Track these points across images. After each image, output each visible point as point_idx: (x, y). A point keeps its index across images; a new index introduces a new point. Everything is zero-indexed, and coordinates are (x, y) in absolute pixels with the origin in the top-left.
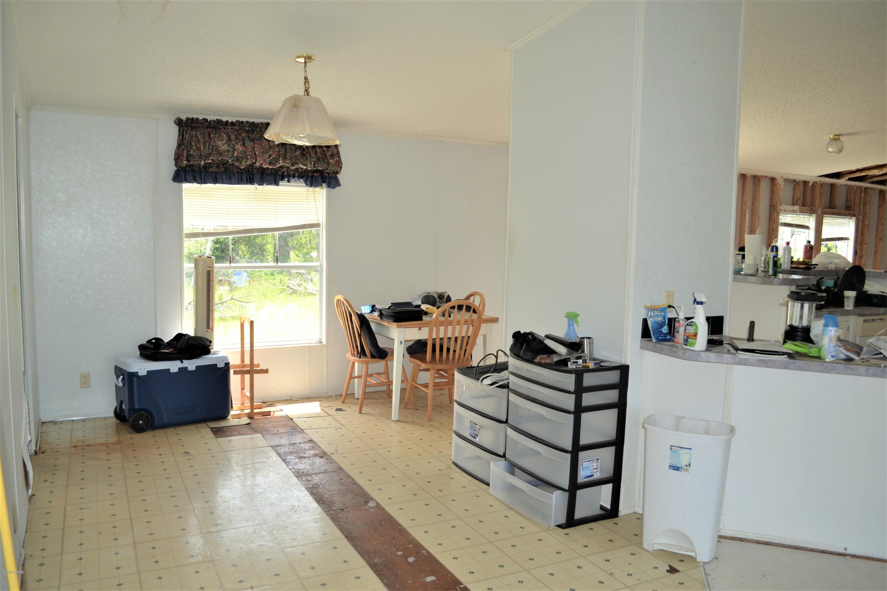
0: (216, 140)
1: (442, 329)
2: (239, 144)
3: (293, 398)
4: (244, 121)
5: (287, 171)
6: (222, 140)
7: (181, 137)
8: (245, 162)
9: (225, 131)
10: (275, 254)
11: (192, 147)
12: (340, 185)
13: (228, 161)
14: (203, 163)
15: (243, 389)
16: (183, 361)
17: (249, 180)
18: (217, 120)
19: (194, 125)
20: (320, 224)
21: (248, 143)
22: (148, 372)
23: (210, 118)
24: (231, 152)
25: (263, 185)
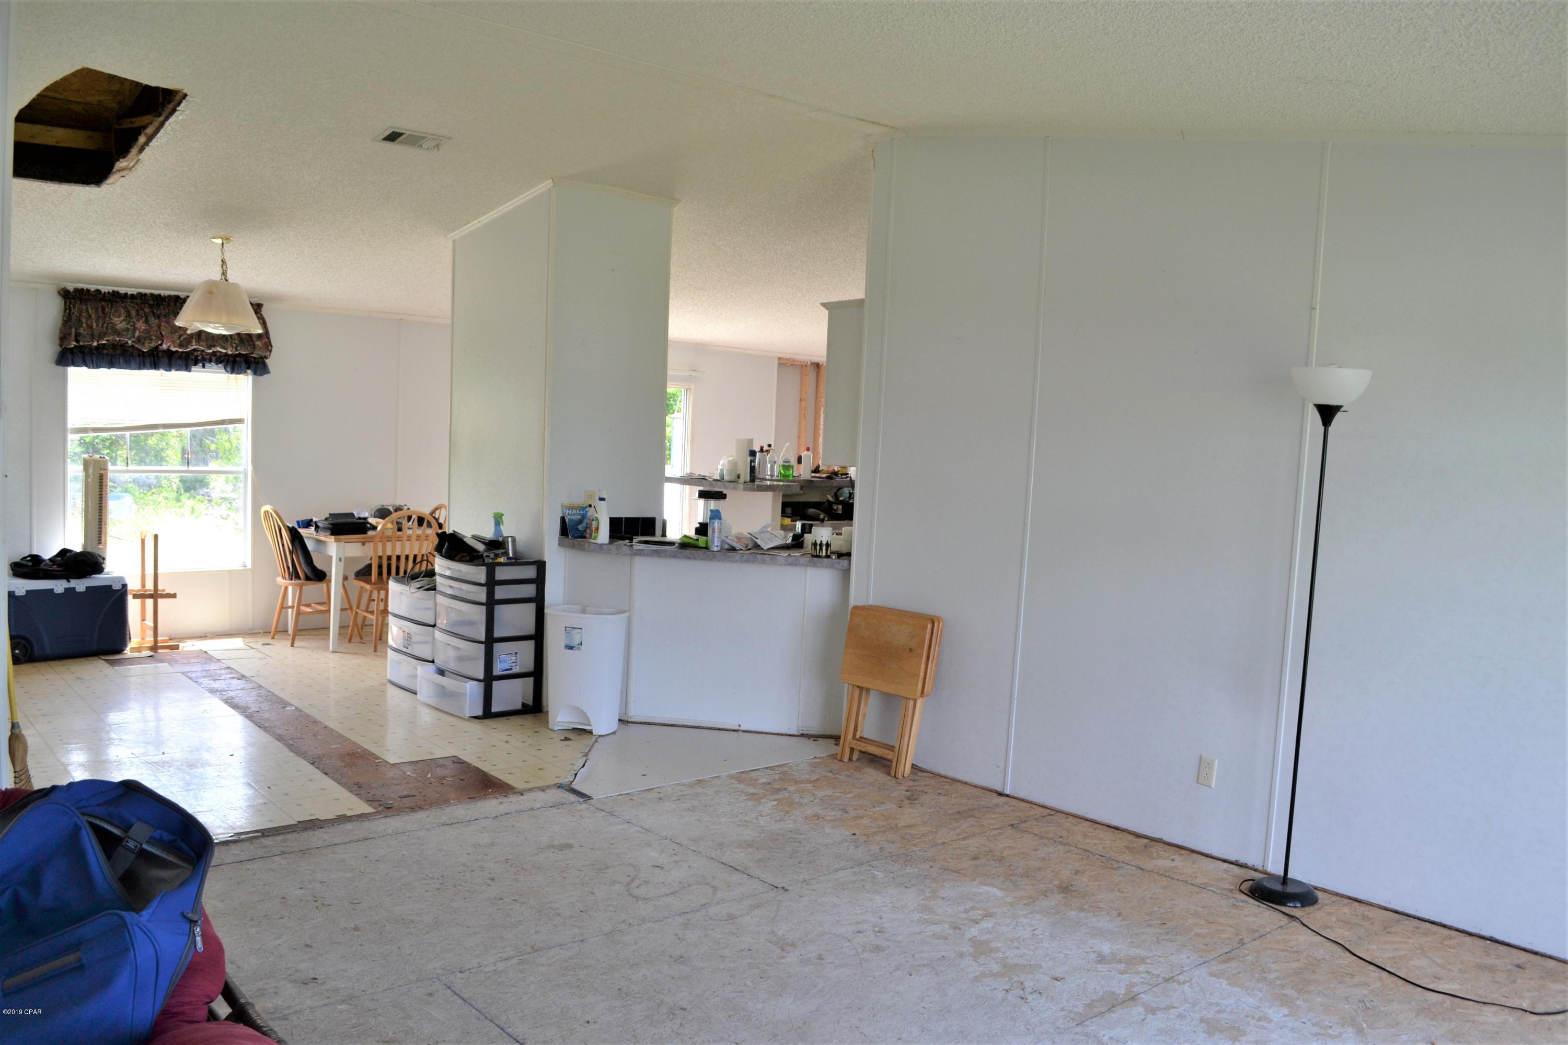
0: (112, 316)
1: (389, 544)
2: (141, 322)
3: (208, 634)
4: (148, 293)
5: (202, 355)
6: (119, 317)
7: (68, 311)
8: (149, 343)
9: (123, 305)
10: (186, 456)
11: (82, 324)
12: (268, 372)
13: (127, 343)
14: (95, 344)
15: (143, 619)
16: (71, 580)
17: (153, 364)
18: (113, 291)
19: (85, 297)
20: (244, 419)
21: (153, 321)
22: (27, 591)
23: (104, 289)
24: (130, 332)
25: (170, 371)
